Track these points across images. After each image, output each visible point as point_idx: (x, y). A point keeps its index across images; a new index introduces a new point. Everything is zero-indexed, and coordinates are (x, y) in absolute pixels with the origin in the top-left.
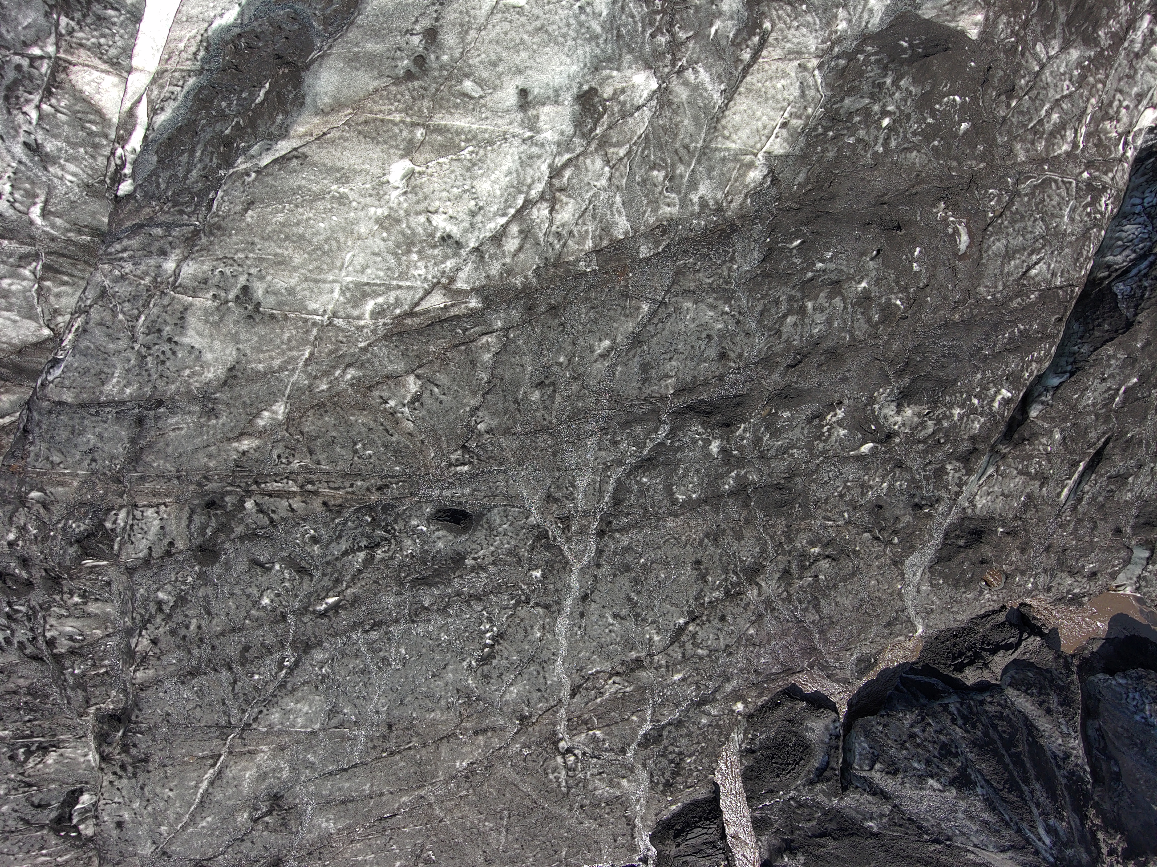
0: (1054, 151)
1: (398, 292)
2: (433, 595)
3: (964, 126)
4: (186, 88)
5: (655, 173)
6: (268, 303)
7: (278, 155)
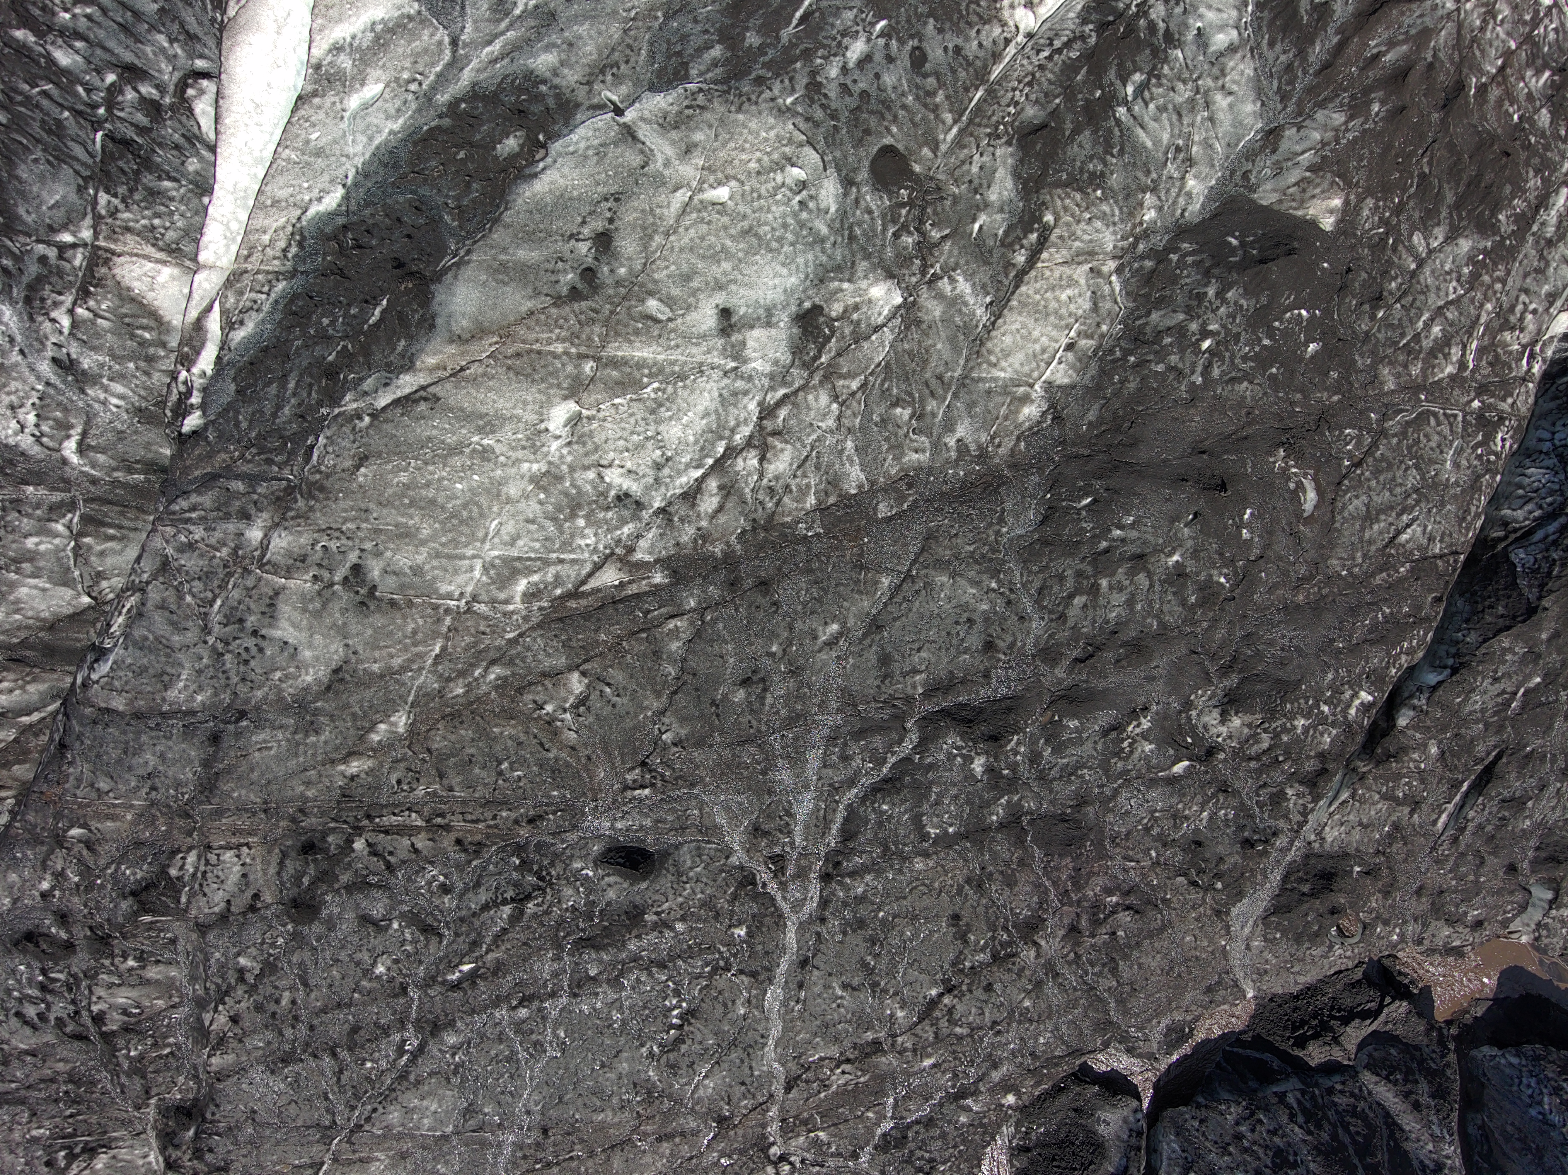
0: (1434, 374)
1: (559, 567)
2: (601, 961)
3: (1312, 347)
4: (273, 295)
5: (899, 410)
6: (387, 587)
7: (399, 394)
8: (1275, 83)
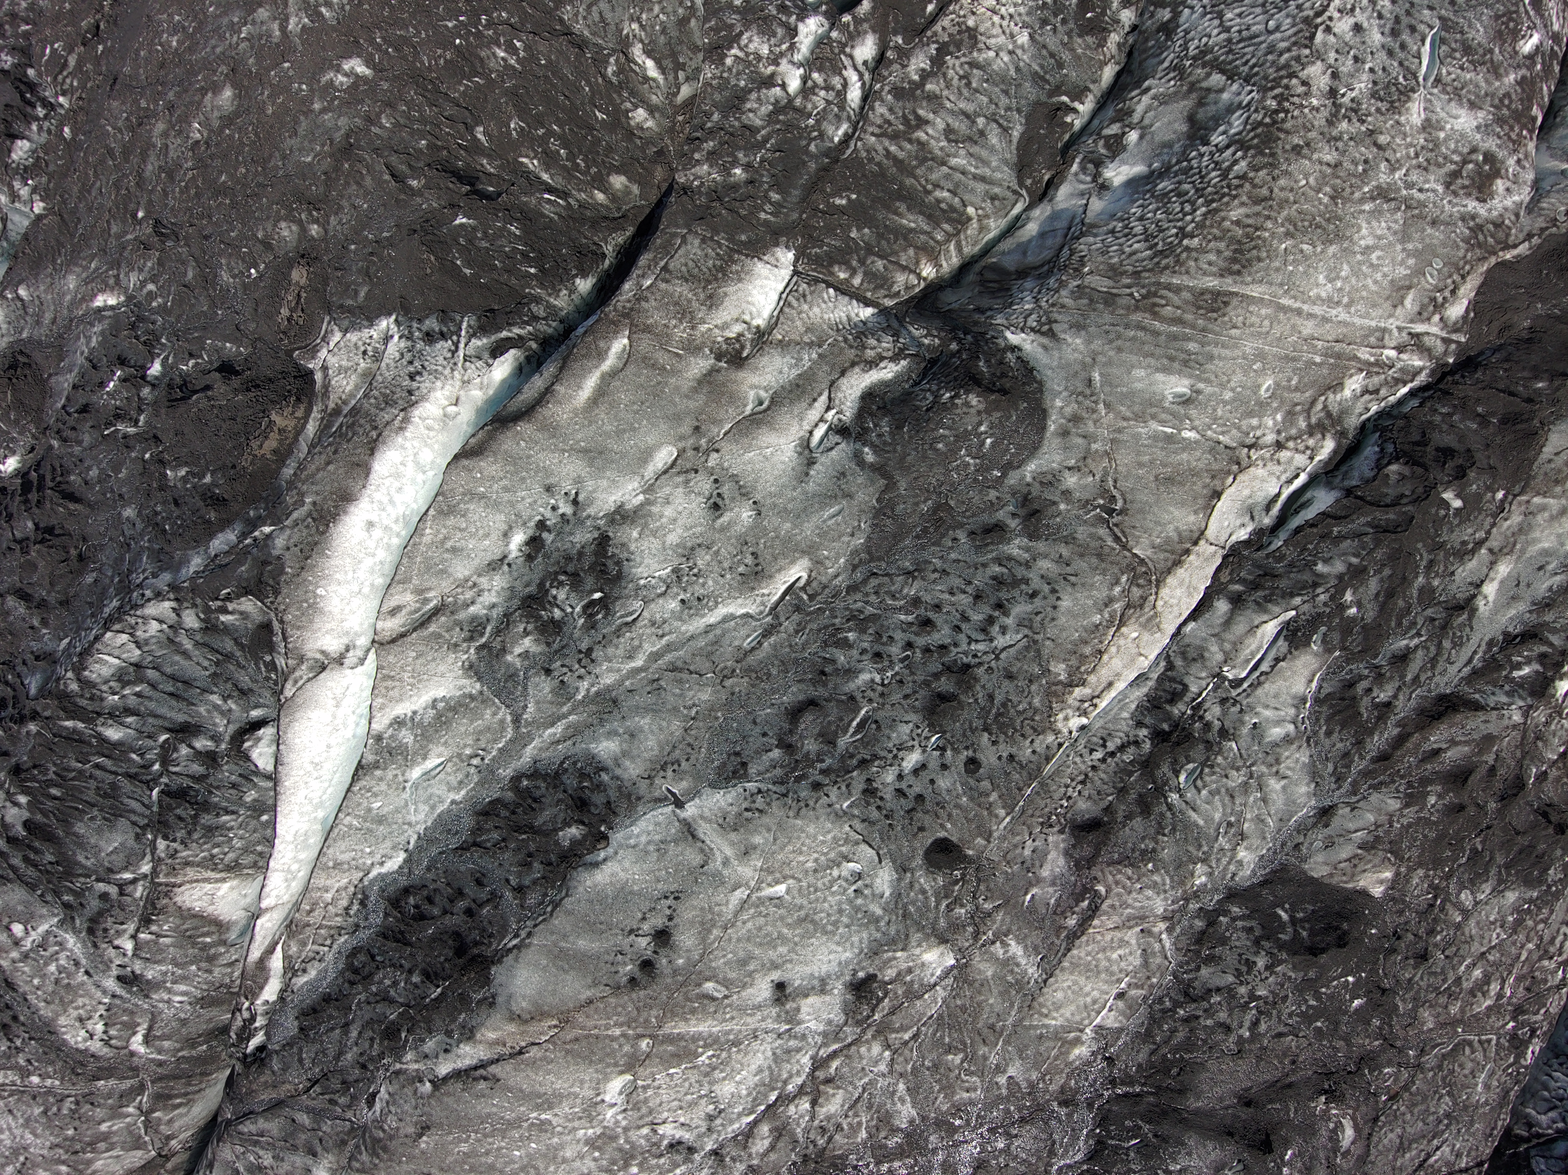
0: (1472, 1009)
3: (1357, 1002)
4: (335, 946)
5: (950, 1057)
7: (461, 1064)
8: (1330, 767)
